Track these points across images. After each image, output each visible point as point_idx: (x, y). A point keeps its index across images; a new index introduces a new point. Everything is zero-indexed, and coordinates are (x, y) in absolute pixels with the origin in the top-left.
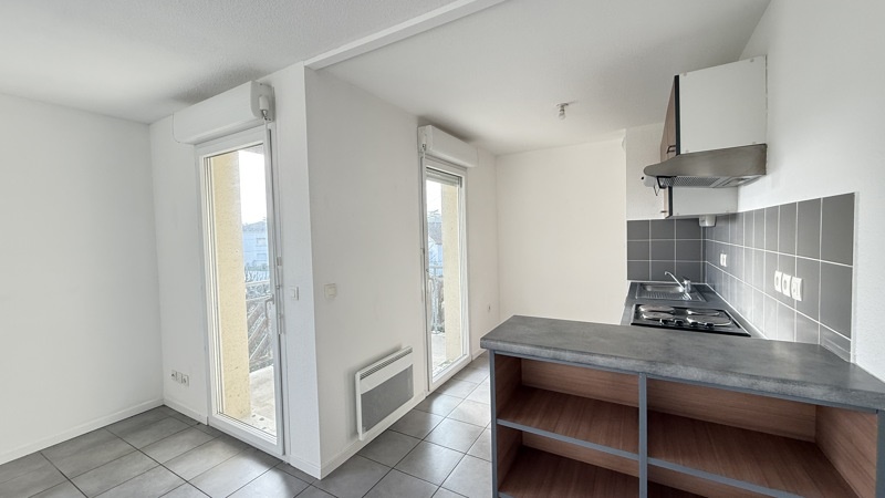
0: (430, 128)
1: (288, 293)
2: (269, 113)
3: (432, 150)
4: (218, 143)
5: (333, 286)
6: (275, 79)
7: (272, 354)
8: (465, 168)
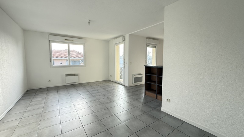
0: (148, 39)
1: (126, 63)
2: (124, 40)
3: (148, 42)
4: (118, 44)
5: (131, 63)
6: (125, 36)
7: (123, 77)
8: (157, 45)
